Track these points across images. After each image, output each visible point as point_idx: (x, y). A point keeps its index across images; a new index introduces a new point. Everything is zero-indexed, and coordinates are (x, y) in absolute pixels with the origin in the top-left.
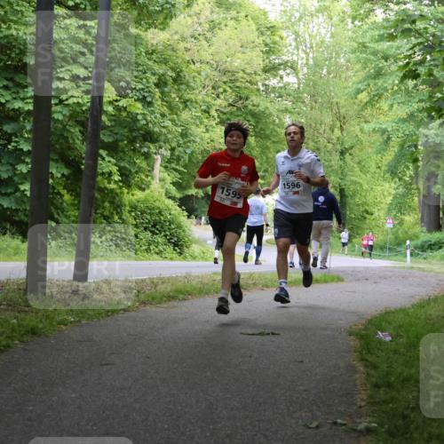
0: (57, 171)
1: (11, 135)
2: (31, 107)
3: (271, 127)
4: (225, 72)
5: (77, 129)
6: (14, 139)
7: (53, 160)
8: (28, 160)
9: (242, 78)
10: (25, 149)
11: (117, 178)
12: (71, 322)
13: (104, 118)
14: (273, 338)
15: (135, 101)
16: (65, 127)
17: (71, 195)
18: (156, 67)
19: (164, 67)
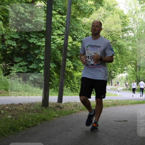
0: (52, 65)
1: (37, 54)
2: (44, 44)
3: (124, 50)
4: (109, 32)
5: (59, 52)
6: (38, 55)
7: (51, 62)
8: (43, 62)
9: (115, 34)
10: (42, 59)
11: (72, 68)
12: (57, 116)
13: (68, 48)
14: (125, 122)
15: (79, 42)
16: (55, 51)
17: (57, 74)
18: (86, 31)
19: (88, 31)
